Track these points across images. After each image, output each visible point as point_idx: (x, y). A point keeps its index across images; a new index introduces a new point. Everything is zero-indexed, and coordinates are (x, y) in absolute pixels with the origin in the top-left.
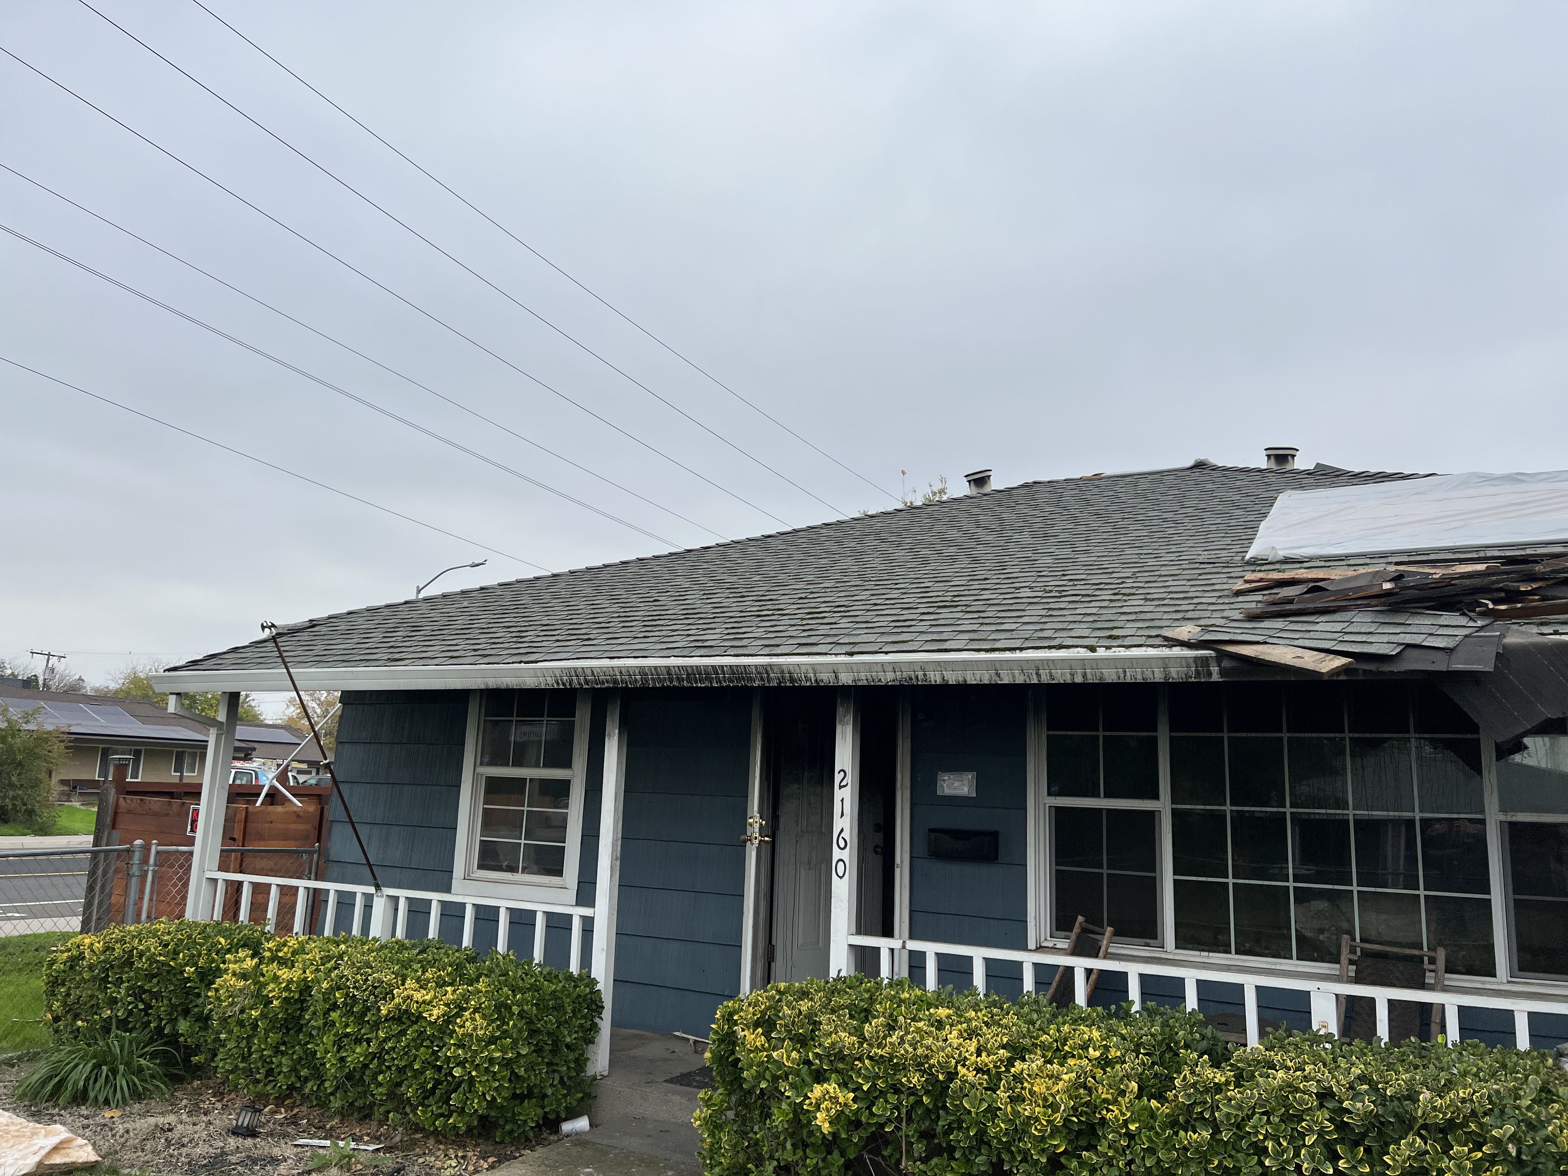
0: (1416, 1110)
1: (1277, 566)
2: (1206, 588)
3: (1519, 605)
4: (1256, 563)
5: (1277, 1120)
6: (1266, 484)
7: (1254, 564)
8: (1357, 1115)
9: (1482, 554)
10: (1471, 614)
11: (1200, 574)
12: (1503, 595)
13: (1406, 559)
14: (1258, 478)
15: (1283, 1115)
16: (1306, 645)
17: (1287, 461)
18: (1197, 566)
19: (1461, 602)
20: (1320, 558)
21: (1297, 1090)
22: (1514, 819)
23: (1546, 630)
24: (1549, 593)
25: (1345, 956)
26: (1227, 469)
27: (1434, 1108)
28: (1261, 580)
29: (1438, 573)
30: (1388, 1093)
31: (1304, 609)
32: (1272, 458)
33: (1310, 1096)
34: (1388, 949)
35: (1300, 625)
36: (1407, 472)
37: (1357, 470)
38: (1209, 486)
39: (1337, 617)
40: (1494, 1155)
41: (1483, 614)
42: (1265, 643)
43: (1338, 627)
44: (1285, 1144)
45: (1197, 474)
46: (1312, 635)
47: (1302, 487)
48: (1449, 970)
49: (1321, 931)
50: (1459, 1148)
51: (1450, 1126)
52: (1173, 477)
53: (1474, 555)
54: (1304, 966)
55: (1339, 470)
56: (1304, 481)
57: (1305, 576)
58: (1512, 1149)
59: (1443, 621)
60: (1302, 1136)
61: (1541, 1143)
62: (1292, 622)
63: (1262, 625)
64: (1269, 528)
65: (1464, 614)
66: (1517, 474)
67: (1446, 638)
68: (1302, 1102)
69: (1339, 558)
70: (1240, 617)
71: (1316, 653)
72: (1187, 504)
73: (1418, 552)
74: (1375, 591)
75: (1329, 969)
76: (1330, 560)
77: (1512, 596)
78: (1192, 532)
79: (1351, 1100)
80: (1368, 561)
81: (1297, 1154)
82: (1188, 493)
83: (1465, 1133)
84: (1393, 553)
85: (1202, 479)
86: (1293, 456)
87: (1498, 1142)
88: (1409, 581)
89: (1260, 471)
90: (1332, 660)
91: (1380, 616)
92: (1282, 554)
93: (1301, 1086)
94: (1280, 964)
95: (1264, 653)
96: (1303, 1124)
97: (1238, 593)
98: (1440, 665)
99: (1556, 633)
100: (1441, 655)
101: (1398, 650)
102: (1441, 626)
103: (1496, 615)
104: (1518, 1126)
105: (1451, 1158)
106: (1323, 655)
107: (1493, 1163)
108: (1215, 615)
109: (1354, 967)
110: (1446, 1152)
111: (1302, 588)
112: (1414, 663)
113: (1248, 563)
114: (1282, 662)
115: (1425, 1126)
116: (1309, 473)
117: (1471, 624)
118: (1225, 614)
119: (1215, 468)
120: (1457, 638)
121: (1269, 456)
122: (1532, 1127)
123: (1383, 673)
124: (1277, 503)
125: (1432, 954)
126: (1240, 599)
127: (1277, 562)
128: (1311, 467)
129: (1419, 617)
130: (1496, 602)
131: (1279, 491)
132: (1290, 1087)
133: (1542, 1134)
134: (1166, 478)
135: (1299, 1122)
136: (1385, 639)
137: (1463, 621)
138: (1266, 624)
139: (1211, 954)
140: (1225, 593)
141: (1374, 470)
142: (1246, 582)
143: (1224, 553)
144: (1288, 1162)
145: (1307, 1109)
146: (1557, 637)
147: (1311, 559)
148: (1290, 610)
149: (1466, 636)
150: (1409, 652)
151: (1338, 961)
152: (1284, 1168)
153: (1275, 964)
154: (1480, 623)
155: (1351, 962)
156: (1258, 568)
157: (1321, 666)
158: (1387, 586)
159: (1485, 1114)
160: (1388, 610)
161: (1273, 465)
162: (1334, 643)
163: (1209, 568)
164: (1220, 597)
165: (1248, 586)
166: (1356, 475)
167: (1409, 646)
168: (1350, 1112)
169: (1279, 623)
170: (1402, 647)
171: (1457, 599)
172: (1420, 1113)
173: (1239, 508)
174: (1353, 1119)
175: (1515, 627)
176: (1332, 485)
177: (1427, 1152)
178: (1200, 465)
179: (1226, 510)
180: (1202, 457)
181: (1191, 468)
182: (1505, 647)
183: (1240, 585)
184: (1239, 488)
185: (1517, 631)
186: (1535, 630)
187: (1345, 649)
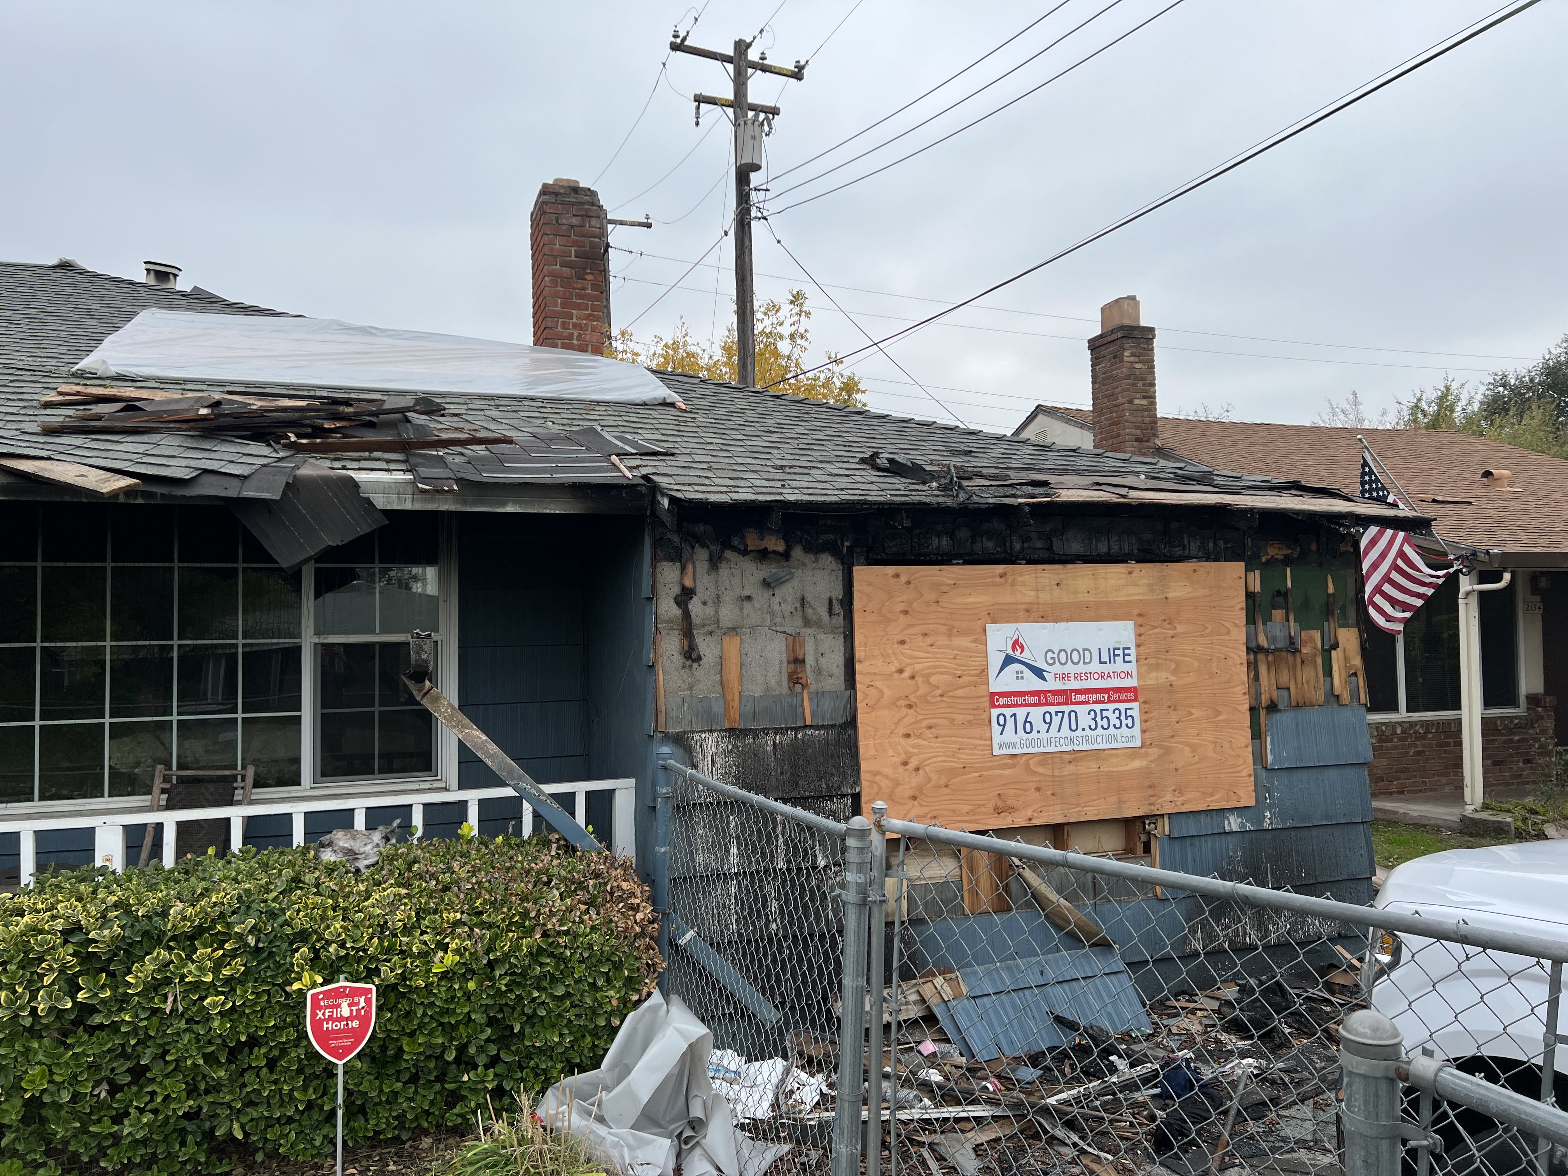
0: (165, 924)
1: (107, 382)
2: (11, 397)
3: (318, 441)
4: (81, 375)
5: (14, 967)
6: (134, 298)
7: (81, 376)
8: (102, 942)
9: (312, 393)
10: (276, 446)
11: (11, 381)
12: (310, 430)
13: (243, 389)
14: (128, 290)
15: (22, 960)
16: (97, 464)
17: (169, 280)
18: (12, 371)
19: (270, 434)
20: (156, 379)
21: (41, 932)
22: (326, 641)
23: (337, 464)
24: (349, 432)
25: (158, 784)
26: (97, 276)
27: (184, 918)
28: (78, 393)
29: (257, 404)
30: (140, 914)
31: (110, 427)
32: (152, 273)
33: (55, 935)
34: (201, 773)
35: (101, 443)
36: (278, 310)
37: (233, 301)
38: (69, 290)
39: (145, 438)
40: (236, 949)
41: (286, 447)
42: (49, 458)
43: (142, 448)
44: (20, 990)
45: (59, 274)
46: (109, 454)
47: (171, 308)
48: (255, 786)
49: (138, 764)
50: (203, 951)
51: (199, 932)
52: (29, 273)
53: (306, 393)
54: (116, 802)
55: (215, 297)
56: (176, 302)
57: (128, 394)
58: (251, 940)
59: (246, 450)
60: (41, 977)
61: (279, 929)
62: (93, 440)
63: (58, 440)
64: (114, 342)
65: (269, 445)
66: (371, 327)
67: (244, 466)
68: (45, 942)
69: (176, 382)
70: (37, 429)
71: (103, 472)
72: (33, 304)
73: (255, 384)
74: (190, 415)
75: (143, 801)
76: (165, 382)
77: (318, 431)
78: (24, 336)
79: (99, 929)
80: (205, 387)
81: (33, 998)
82: (40, 293)
83: (211, 935)
84: (233, 383)
85: (63, 281)
86: (175, 276)
87: (240, 936)
88: (226, 408)
89: (133, 283)
90: (118, 480)
91: (189, 440)
92: (113, 370)
93: (46, 927)
94: (90, 804)
95: (45, 470)
96: (43, 965)
97: (47, 405)
98: (232, 491)
99: (344, 468)
100: (235, 482)
101: (194, 474)
102: (244, 454)
103: (296, 448)
104: (260, 918)
105: (193, 962)
106: (110, 474)
107: (234, 957)
108: (9, 426)
109: (165, 796)
110: (189, 957)
111: (120, 405)
112: (210, 488)
113: (74, 375)
114: (62, 480)
115: (174, 938)
116: (184, 295)
117: (274, 455)
118: (20, 426)
119: (83, 272)
120: (254, 467)
121: (148, 270)
122: (272, 915)
123: (175, 497)
124: (137, 319)
125: (243, 772)
126: (49, 411)
127: (108, 378)
128: (189, 290)
129: (227, 445)
130: (299, 436)
131: (144, 307)
132: (34, 930)
133: (281, 920)
134: (20, 272)
135: (40, 964)
136: (184, 463)
137: (266, 451)
138: (64, 440)
139: (9, 805)
140: (34, 403)
141: (248, 303)
142: (61, 394)
143: (51, 362)
144: (22, 1008)
145: (49, 949)
146: (344, 472)
147: (146, 379)
148: (94, 427)
149: (263, 466)
150: (206, 478)
151: (149, 793)
152: (17, 1016)
153: (84, 804)
154: (281, 454)
155: (163, 791)
156: (85, 382)
157: (103, 486)
158: (203, 411)
159: (234, 913)
160: (200, 436)
161: (152, 281)
162: (130, 463)
163: (26, 375)
164: (25, 407)
165: (61, 398)
166: (231, 305)
167: (206, 471)
168: (96, 941)
169: (78, 440)
170: (198, 472)
171: (268, 430)
172: (169, 926)
173: (92, 317)
174: (98, 947)
175: (312, 460)
176: (203, 310)
177: (172, 962)
178: (65, 266)
179: (77, 317)
180: (69, 257)
181: (54, 267)
182: (295, 477)
183: (53, 397)
184: (102, 298)
185: (312, 465)
186: (328, 463)
187: (138, 471)
